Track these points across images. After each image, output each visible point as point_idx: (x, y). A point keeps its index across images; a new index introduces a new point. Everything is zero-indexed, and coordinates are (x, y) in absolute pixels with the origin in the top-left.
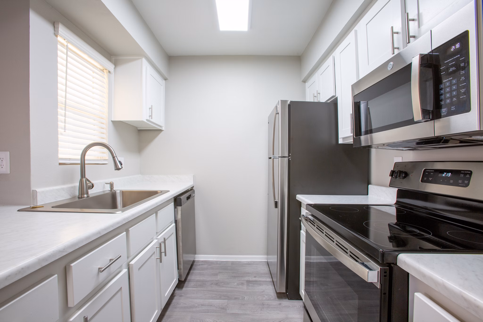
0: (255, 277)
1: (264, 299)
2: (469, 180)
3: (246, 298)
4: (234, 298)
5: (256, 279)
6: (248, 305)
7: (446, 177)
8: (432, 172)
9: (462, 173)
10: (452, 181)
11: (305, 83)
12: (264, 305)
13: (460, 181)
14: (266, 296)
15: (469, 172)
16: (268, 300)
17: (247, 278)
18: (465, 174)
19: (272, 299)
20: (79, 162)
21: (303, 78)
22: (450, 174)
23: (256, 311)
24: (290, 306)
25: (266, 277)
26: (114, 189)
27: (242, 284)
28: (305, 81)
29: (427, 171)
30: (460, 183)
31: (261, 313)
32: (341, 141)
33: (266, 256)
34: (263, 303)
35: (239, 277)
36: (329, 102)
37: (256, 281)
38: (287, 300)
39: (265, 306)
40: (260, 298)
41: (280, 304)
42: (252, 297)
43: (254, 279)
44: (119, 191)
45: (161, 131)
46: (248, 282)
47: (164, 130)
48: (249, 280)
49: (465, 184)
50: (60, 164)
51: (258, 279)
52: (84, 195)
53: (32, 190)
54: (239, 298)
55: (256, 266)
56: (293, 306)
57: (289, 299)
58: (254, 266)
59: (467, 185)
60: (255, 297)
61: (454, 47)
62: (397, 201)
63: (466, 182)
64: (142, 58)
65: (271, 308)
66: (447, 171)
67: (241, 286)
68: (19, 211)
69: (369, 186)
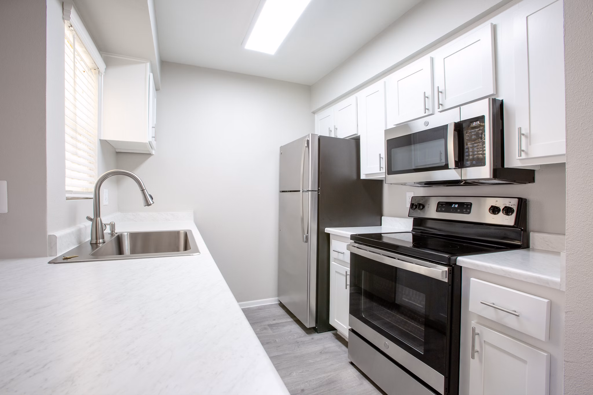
0: (274, 320)
1: (295, 337)
2: (470, 209)
3: (277, 340)
4: (265, 343)
5: (276, 321)
6: (284, 346)
7: (455, 207)
8: (444, 204)
9: (466, 205)
10: (459, 210)
11: (315, 114)
12: (298, 342)
13: (464, 210)
14: (296, 335)
15: (470, 204)
16: (300, 337)
17: (267, 323)
18: (467, 205)
19: (302, 336)
20: (92, 196)
21: (314, 109)
22: (457, 206)
23: (294, 349)
24: (322, 338)
25: (285, 318)
26: (115, 231)
27: (265, 329)
28: (314, 113)
29: (440, 203)
30: (465, 212)
31: (300, 350)
32: (363, 177)
33: (277, 298)
34: (296, 341)
35: (257, 322)
36: (347, 138)
37: (278, 324)
38: (317, 334)
39: (300, 343)
40: (290, 337)
41: (312, 339)
42: (283, 339)
43: (274, 322)
44: (126, 233)
45: (150, 155)
46: (270, 326)
47: (153, 155)
48: (269, 324)
49: (468, 212)
50: (68, 199)
51: (278, 321)
52: (99, 239)
53: (49, 235)
54: (271, 342)
55: (269, 309)
56: (325, 338)
57: (318, 333)
58: (267, 310)
59: (469, 213)
60: (286, 338)
61: (475, 123)
62: (413, 229)
63: (468, 210)
64: (147, 62)
65: (306, 343)
66: (455, 203)
67: (265, 331)
68: (50, 263)
69: (383, 217)
